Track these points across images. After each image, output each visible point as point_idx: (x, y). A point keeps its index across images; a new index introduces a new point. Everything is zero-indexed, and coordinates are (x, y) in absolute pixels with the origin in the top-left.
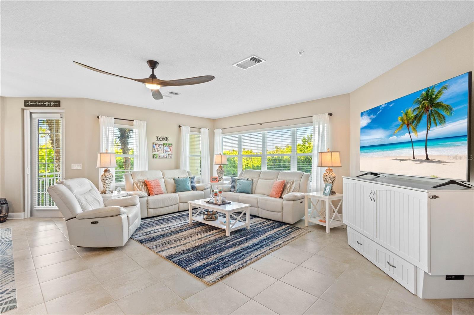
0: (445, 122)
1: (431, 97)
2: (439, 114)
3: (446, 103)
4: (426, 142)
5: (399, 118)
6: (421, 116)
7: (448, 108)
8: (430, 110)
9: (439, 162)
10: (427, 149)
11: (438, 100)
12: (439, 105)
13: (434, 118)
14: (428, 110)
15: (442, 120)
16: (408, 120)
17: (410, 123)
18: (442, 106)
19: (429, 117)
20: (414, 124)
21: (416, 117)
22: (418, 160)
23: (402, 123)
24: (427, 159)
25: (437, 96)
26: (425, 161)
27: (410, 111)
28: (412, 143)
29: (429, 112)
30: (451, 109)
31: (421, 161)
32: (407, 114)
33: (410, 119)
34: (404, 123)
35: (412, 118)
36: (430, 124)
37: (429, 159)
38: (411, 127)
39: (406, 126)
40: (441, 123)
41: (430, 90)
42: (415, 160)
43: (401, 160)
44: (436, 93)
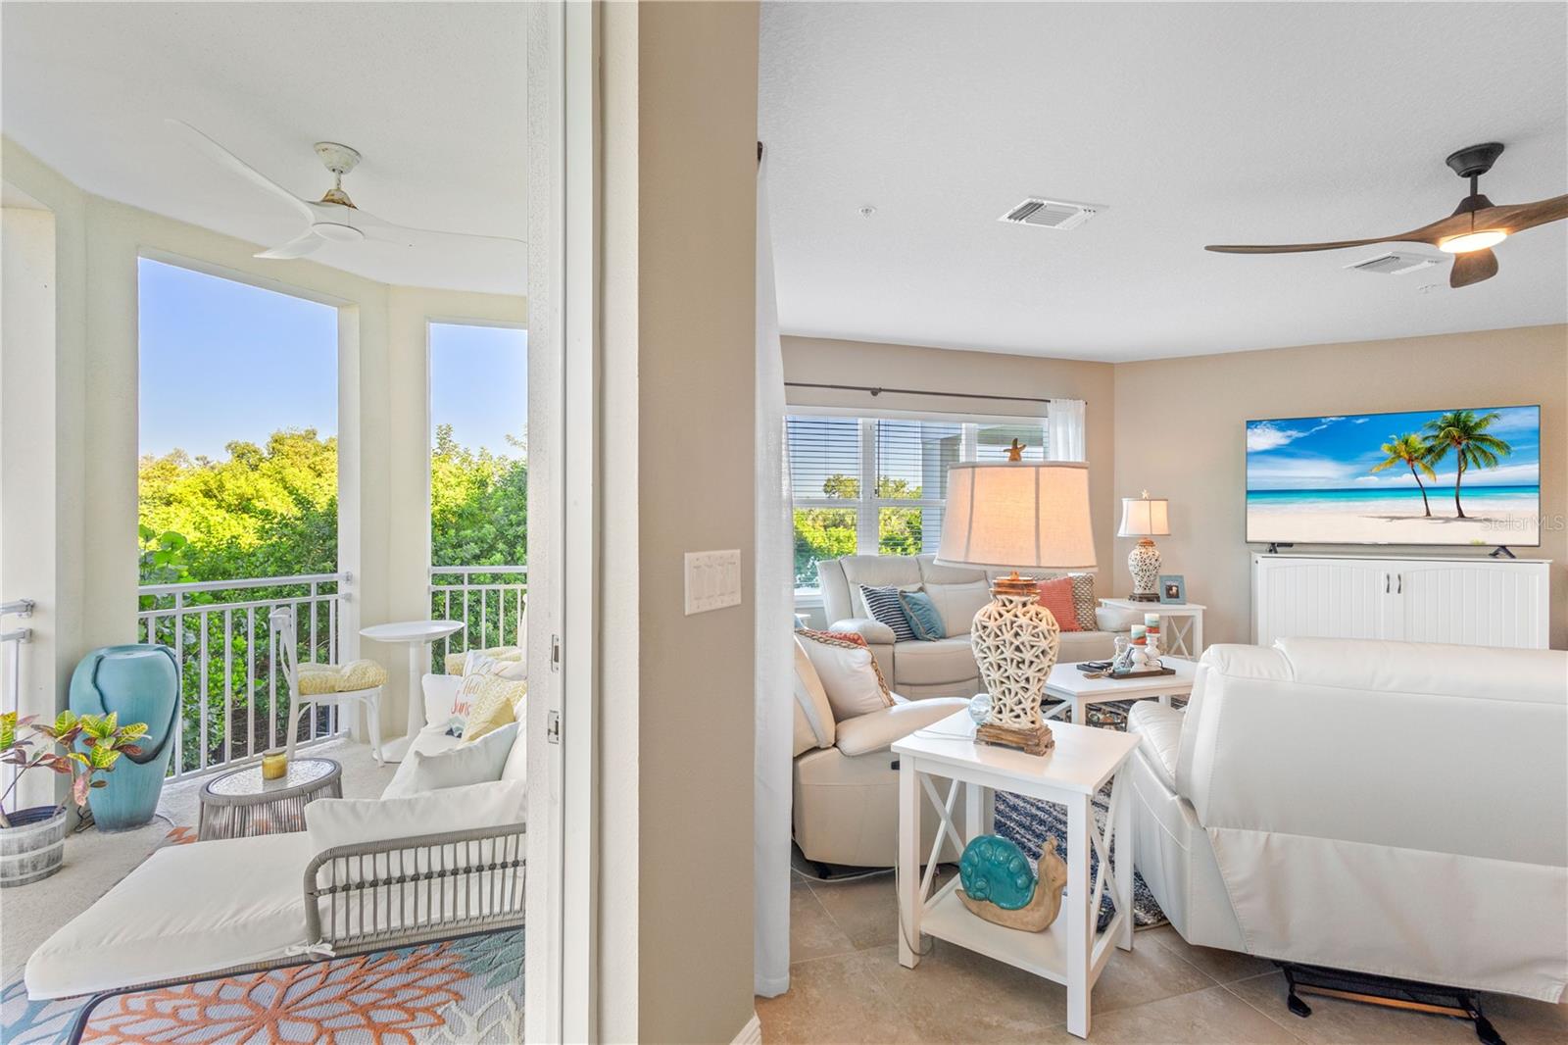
0: (1496, 464)
1: (1465, 425)
2: (1484, 452)
3: (1499, 438)
4: (1458, 491)
5: (1385, 447)
6: (1443, 450)
7: (1500, 445)
8: (1464, 443)
10: (1461, 502)
11: (1480, 432)
12: (1483, 439)
13: (1475, 457)
14: (1460, 443)
15: (1492, 461)
16: (1409, 453)
17: (1417, 458)
18: (1490, 441)
19: (1463, 452)
20: (1425, 461)
21: (1430, 450)
22: (1439, 519)
23: (1393, 456)
24: (1461, 515)
25: (1478, 425)
26: (1455, 519)
27: (1416, 439)
28: (1422, 491)
29: (1463, 447)
30: (1508, 448)
31: (1447, 520)
32: (1406, 443)
33: (1416, 451)
34: (1399, 456)
35: (1422, 451)
36: (1466, 464)
37: (1466, 515)
38: (1418, 466)
39: (1405, 462)
40: (1488, 465)
41: (1464, 414)
42: (1433, 519)
43: (1393, 518)
44: (1477, 420)
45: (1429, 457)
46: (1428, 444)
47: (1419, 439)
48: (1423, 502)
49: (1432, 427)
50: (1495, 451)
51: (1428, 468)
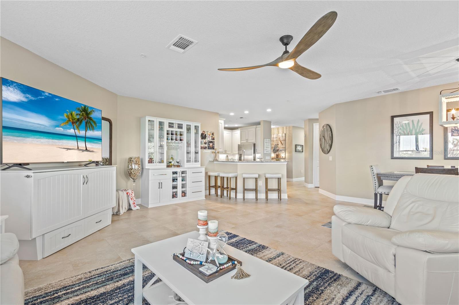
0: (94, 130)
1: (87, 112)
2: (91, 124)
3: (94, 120)
4: (85, 139)
5: (65, 115)
6: (82, 121)
9: (92, 151)
10: (86, 143)
11: (90, 116)
12: (91, 119)
13: (89, 125)
14: (86, 119)
15: (93, 129)
16: (73, 120)
17: (75, 123)
18: (92, 120)
19: (86, 123)
21: (78, 120)
22: (81, 150)
23: (68, 120)
24: (86, 149)
25: (90, 113)
26: (85, 151)
28: (76, 137)
29: (86, 121)
30: (96, 124)
31: (83, 151)
32: (72, 115)
34: (70, 120)
35: (76, 120)
36: (87, 128)
37: (88, 149)
38: (75, 126)
39: (71, 123)
41: (86, 108)
42: (79, 150)
43: (68, 149)
44: (89, 111)
45: (78, 123)
46: (78, 117)
47: (75, 114)
48: (77, 142)
49: (79, 110)
50: (93, 124)
51: (78, 128)
